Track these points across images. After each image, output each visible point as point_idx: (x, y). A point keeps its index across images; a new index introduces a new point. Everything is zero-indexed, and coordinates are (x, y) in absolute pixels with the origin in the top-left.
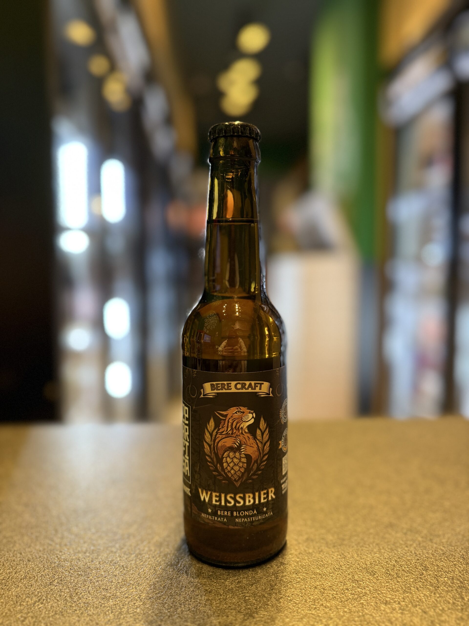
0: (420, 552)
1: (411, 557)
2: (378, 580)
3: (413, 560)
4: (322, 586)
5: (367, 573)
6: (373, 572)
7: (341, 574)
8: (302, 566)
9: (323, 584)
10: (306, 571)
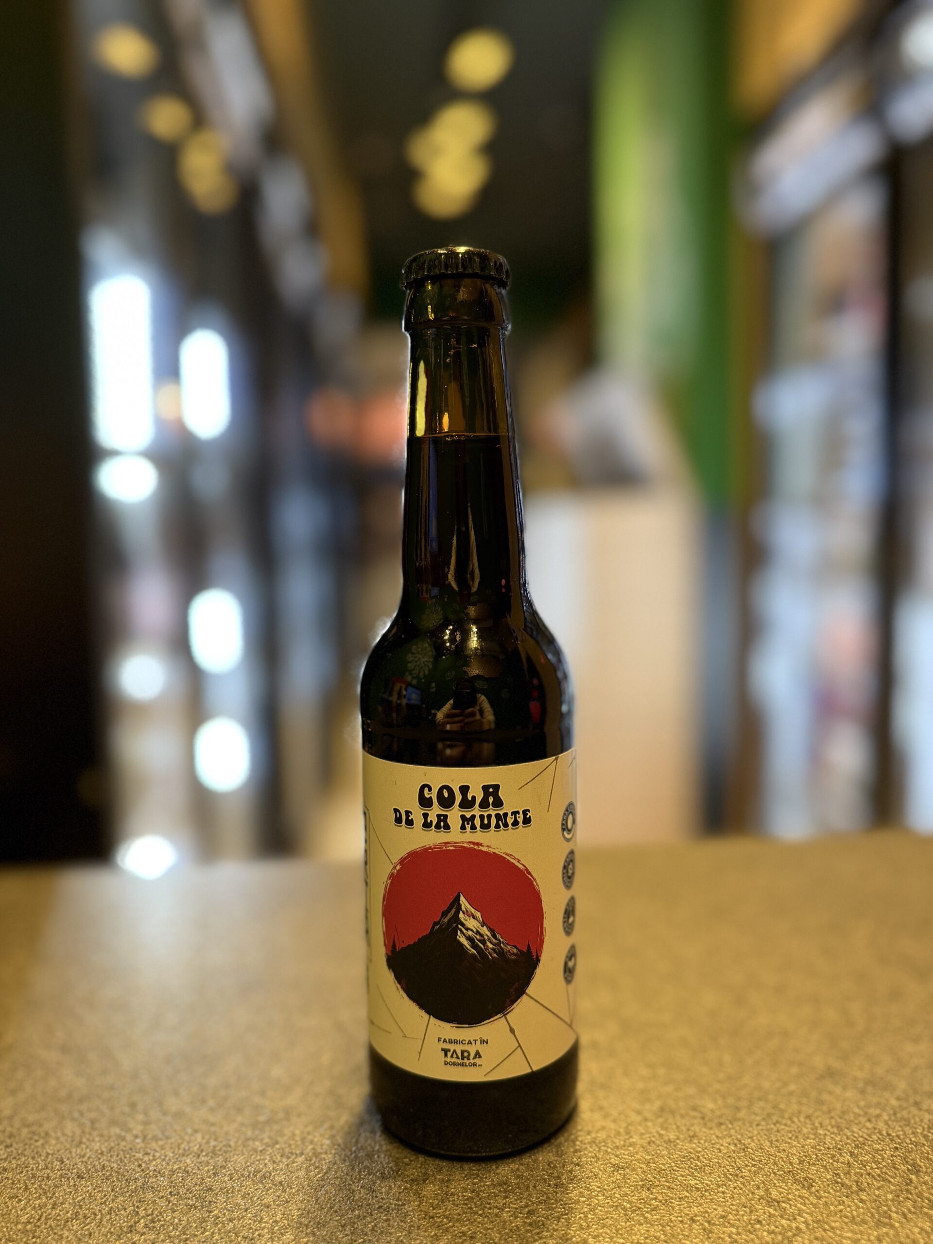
0: (899, 1131)
1: (882, 1143)
2: (820, 1199)
3: (887, 1150)
4: (704, 1217)
5: (795, 1183)
6: (807, 1182)
7: (742, 1186)
8: (659, 1172)
9: (707, 1212)
10: (668, 1182)
